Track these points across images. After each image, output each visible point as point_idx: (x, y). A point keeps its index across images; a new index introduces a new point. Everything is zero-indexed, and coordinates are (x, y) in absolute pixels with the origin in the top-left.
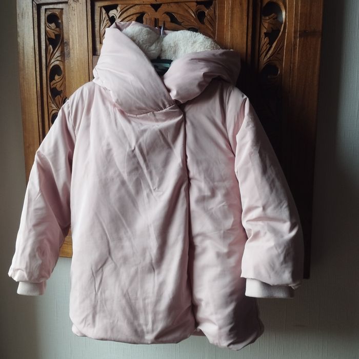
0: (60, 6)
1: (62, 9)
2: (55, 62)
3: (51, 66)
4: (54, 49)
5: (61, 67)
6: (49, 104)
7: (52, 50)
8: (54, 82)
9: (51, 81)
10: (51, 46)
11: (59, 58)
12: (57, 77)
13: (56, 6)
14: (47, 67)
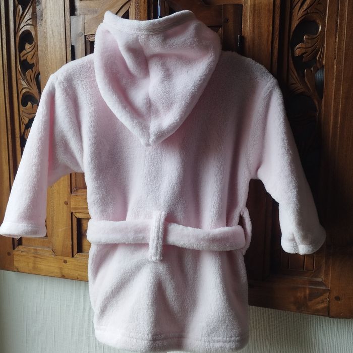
2: (25, 27)
3: (21, 33)
4: (24, 10)
5: (33, 33)
6: (19, 81)
7: (21, 12)
8: (24, 52)
9: (20, 52)
10: (20, 7)
11: (30, 22)
12: (27, 46)
14: (15, 33)
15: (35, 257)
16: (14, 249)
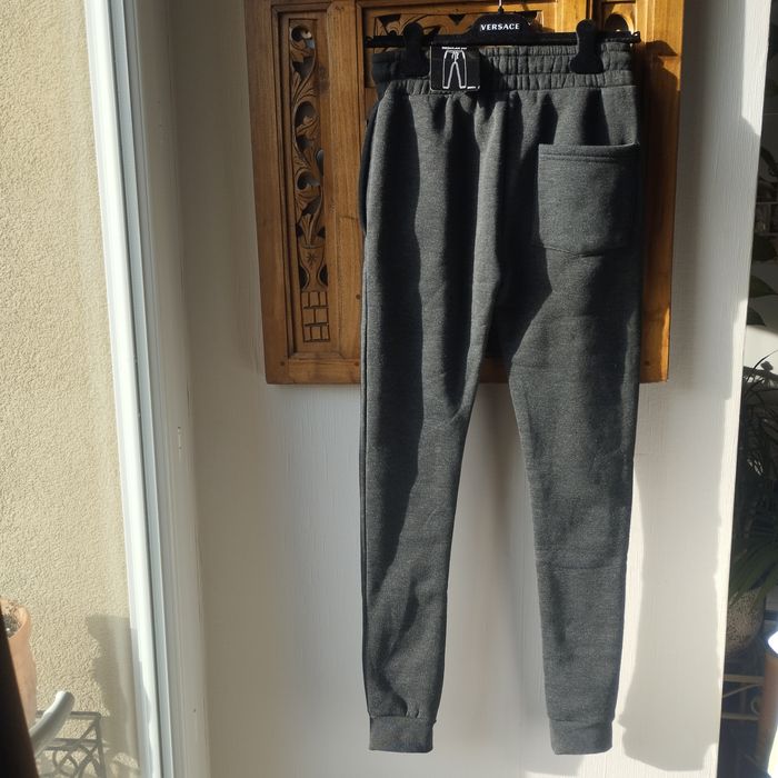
0: (313, 16)
1: (315, 20)
2: (304, 97)
3: (298, 104)
4: (303, 79)
5: (314, 105)
6: (295, 160)
7: (299, 80)
8: (301, 126)
9: (296, 126)
10: (298, 74)
11: (311, 92)
12: (306, 120)
13: (306, 16)
14: (291, 105)
15: (317, 364)
16: (289, 357)
